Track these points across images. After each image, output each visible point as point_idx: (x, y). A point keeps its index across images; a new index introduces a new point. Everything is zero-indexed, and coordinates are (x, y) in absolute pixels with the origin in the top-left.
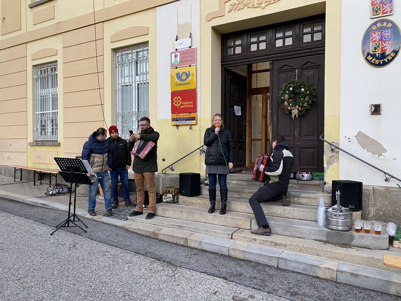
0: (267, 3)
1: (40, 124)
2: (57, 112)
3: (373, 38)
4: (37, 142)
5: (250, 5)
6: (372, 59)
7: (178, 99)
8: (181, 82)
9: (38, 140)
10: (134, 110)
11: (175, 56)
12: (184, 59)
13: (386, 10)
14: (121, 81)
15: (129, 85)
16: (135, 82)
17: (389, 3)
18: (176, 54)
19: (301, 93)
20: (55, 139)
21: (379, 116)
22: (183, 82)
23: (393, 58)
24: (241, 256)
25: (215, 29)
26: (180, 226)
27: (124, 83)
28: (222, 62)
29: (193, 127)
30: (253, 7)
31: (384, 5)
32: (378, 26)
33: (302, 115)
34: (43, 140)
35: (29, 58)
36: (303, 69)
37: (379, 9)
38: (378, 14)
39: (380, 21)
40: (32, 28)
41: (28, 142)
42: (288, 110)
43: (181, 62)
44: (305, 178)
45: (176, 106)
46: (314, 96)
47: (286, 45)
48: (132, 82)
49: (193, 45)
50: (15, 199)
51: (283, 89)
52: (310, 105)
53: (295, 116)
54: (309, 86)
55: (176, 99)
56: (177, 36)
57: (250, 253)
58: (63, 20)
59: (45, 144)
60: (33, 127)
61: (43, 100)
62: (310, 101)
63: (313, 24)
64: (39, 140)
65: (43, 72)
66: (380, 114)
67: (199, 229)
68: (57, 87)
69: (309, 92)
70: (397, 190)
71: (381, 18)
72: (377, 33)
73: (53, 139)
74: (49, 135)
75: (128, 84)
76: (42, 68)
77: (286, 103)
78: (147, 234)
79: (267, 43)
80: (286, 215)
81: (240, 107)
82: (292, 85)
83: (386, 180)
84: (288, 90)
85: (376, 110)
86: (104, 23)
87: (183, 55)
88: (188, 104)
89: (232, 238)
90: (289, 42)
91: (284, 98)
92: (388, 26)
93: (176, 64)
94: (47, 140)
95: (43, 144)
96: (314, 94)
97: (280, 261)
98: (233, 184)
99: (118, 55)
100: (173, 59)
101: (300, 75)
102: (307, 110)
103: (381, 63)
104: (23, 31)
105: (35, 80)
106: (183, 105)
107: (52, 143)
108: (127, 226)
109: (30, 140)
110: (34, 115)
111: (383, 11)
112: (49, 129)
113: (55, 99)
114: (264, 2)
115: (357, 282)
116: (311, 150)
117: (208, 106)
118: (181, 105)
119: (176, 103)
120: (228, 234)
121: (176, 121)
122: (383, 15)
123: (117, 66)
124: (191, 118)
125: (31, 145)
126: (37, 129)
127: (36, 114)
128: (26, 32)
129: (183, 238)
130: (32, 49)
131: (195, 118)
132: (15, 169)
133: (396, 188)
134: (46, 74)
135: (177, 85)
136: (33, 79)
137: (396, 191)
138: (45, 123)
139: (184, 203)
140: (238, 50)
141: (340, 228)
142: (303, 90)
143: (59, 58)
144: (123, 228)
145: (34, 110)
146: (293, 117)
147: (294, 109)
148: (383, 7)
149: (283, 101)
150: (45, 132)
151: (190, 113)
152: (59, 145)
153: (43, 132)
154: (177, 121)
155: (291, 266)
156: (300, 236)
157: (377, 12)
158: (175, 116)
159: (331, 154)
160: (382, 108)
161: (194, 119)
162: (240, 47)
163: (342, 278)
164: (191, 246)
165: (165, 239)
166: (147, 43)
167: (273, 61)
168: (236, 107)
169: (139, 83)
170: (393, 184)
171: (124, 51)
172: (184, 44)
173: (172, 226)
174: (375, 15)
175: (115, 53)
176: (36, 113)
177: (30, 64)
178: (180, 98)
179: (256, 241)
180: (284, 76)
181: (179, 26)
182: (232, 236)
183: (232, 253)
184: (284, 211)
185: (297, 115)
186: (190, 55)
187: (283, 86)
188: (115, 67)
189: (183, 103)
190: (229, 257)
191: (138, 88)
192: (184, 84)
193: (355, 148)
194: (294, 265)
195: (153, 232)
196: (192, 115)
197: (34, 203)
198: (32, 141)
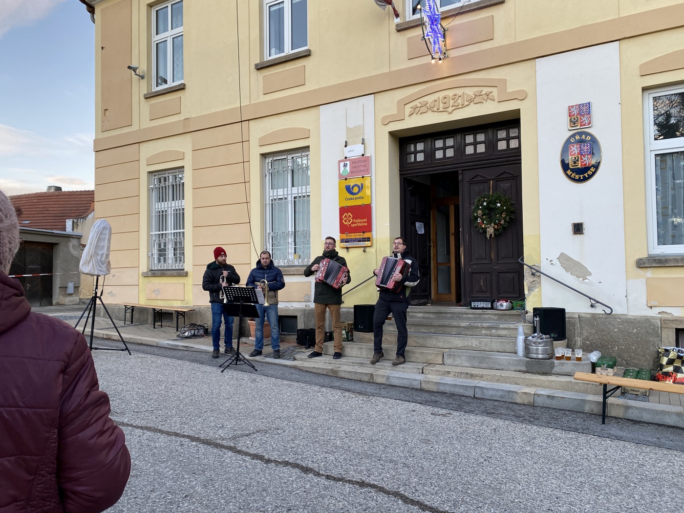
0: (454, 108)
1: (156, 247)
2: (183, 232)
3: (572, 152)
4: (153, 272)
5: (435, 109)
6: (571, 174)
7: (348, 216)
8: (352, 196)
9: (153, 269)
10: (290, 230)
11: (344, 165)
12: (355, 169)
13: (584, 122)
14: (271, 194)
15: (284, 199)
16: (292, 194)
17: (587, 114)
18: (346, 163)
19: (497, 209)
20: (179, 267)
21: (582, 235)
22: (355, 196)
23: (594, 173)
24: (434, 388)
25: (392, 134)
26: (362, 363)
27: (277, 196)
28: (400, 171)
29: (367, 250)
30: (438, 111)
31: (582, 117)
32: (577, 139)
33: (498, 234)
34: (162, 268)
35: (143, 162)
36: (497, 180)
37: (577, 121)
38: (576, 126)
39: (578, 133)
40: (147, 124)
41: (141, 272)
42: (482, 228)
43: (352, 172)
44: (504, 308)
45: (346, 224)
46: (511, 212)
47: (478, 152)
48: (288, 195)
49: (366, 153)
50: (144, 342)
51: (476, 204)
52: (508, 222)
53: (491, 235)
54: (506, 201)
55: (346, 217)
56: (346, 142)
57: (444, 384)
58: (193, 116)
59: (166, 274)
60: (148, 252)
61: (162, 217)
62: (507, 217)
63: (508, 129)
64: (156, 268)
65: (162, 180)
66: (583, 234)
67: (384, 365)
68: (183, 199)
69: (506, 207)
70: (604, 316)
71: (580, 130)
72: (575, 146)
73: (177, 268)
74: (170, 261)
75: (282, 197)
76: (161, 175)
77: (479, 220)
78: (325, 372)
79: (456, 149)
80: (483, 348)
81: (423, 224)
82: (486, 199)
83: (592, 306)
84: (482, 205)
85: (578, 229)
86: (250, 122)
87: (355, 165)
88: (361, 222)
89: (422, 373)
90: (481, 148)
91: (477, 214)
92: (587, 139)
93: (345, 174)
94: (168, 268)
95: (163, 274)
96: (512, 209)
97: (477, 390)
98: (418, 318)
99: (267, 161)
100: (342, 169)
101: (495, 189)
102: (504, 228)
103: (582, 178)
104: (135, 128)
105: (151, 190)
106: (355, 223)
107: (176, 273)
108: (299, 365)
109: (144, 268)
110: (149, 236)
111: (581, 123)
112: (170, 254)
113: (180, 216)
114: (451, 106)
115: (554, 404)
116: (510, 275)
117: (386, 224)
118: (352, 223)
119: (345, 221)
120: (419, 368)
121: (346, 242)
122: (581, 127)
123: (267, 174)
124: (365, 238)
125: (145, 275)
126: (152, 255)
127: (152, 235)
128: (138, 129)
129: (368, 374)
130: (147, 151)
131: (370, 238)
132: (126, 307)
133: (602, 314)
134: (167, 183)
135: (347, 199)
136: (149, 190)
137: (603, 318)
138: (165, 246)
139: (361, 340)
140: (420, 157)
141: (540, 356)
142: (499, 205)
143: (187, 164)
144: (295, 367)
145: (149, 229)
146: (488, 236)
147: (489, 227)
148: (581, 119)
149: (476, 218)
150: (165, 259)
151: (364, 233)
152: (186, 275)
153: (162, 258)
154: (348, 242)
155: (488, 394)
156: (498, 367)
157: (574, 123)
158: (344, 236)
159: (531, 279)
160: (585, 226)
161: (368, 239)
162: (423, 154)
163: (540, 402)
164: (378, 382)
165: (347, 376)
166: (307, 148)
167: (463, 170)
168: (417, 224)
169: (296, 195)
170: (599, 310)
171: (275, 156)
172: (355, 151)
173: (351, 364)
174: (573, 127)
175: (264, 159)
176: (151, 233)
177: (144, 170)
178: (351, 215)
179: (450, 374)
180: (476, 188)
181: (348, 129)
182: (423, 370)
183: (424, 386)
184: (480, 343)
185: (493, 234)
186: (362, 164)
187: (476, 201)
188: (264, 175)
189: (355, 220)
190: (422, 390)
191: (295, 201)
192: (356, 198)
193: (557, 271)
194: (491, 392)
195: (332, 370)
196: (366, 235)
197: (173, 345)
198: (145, 270)
